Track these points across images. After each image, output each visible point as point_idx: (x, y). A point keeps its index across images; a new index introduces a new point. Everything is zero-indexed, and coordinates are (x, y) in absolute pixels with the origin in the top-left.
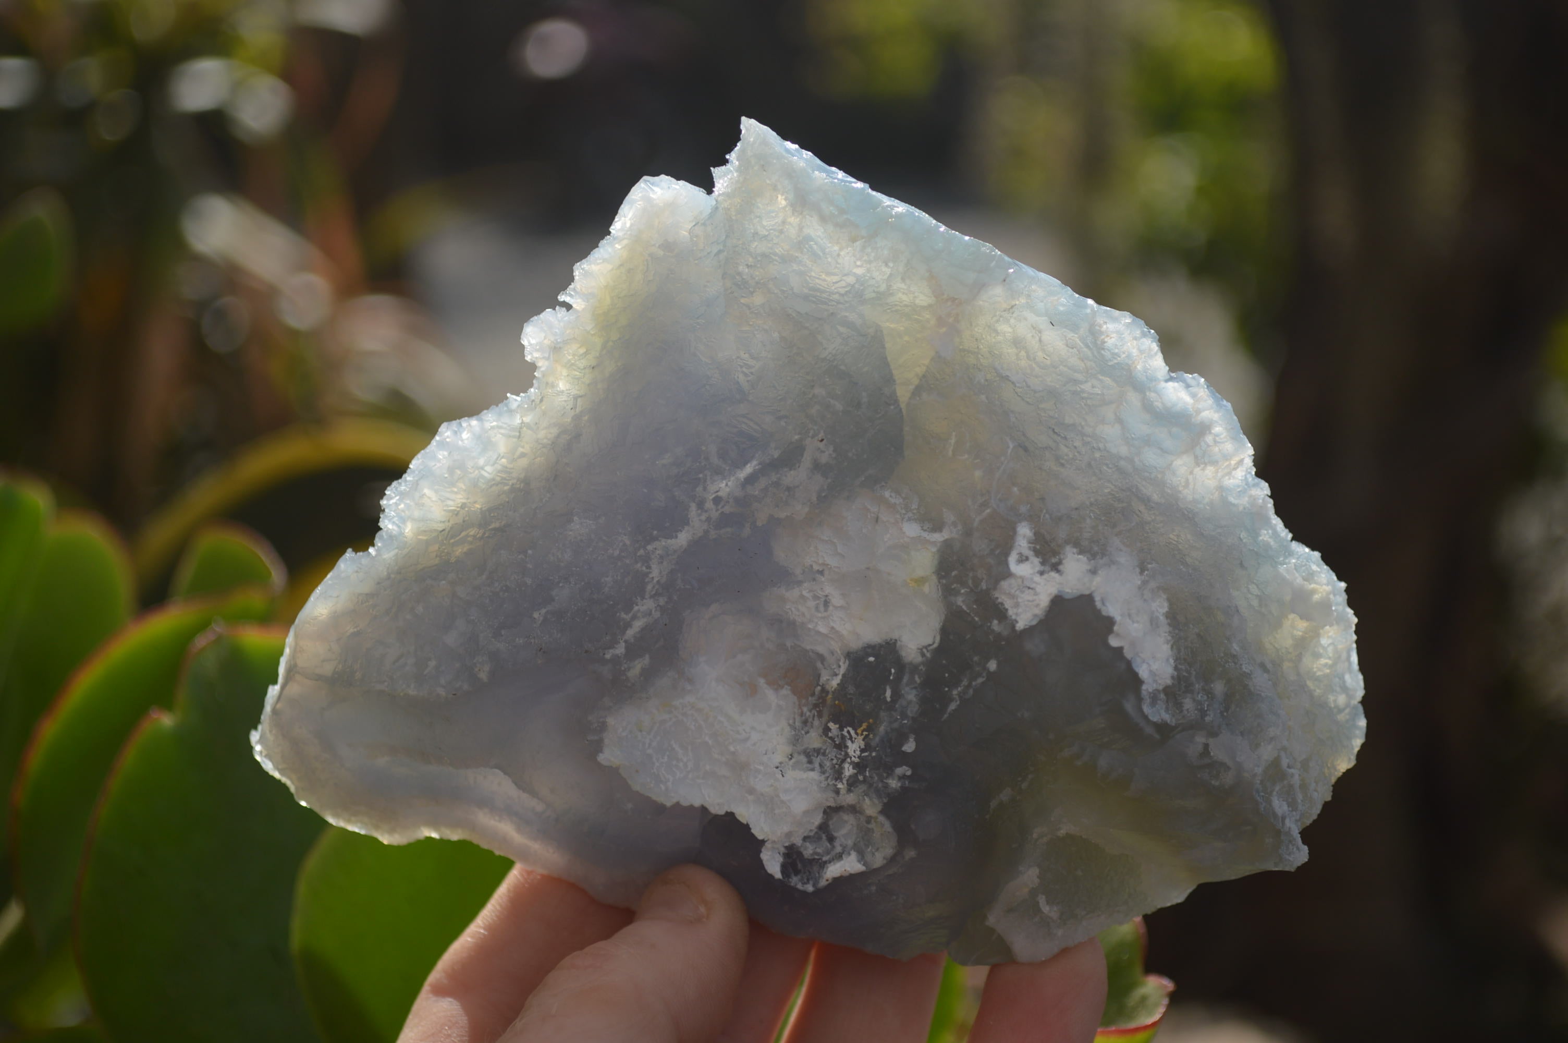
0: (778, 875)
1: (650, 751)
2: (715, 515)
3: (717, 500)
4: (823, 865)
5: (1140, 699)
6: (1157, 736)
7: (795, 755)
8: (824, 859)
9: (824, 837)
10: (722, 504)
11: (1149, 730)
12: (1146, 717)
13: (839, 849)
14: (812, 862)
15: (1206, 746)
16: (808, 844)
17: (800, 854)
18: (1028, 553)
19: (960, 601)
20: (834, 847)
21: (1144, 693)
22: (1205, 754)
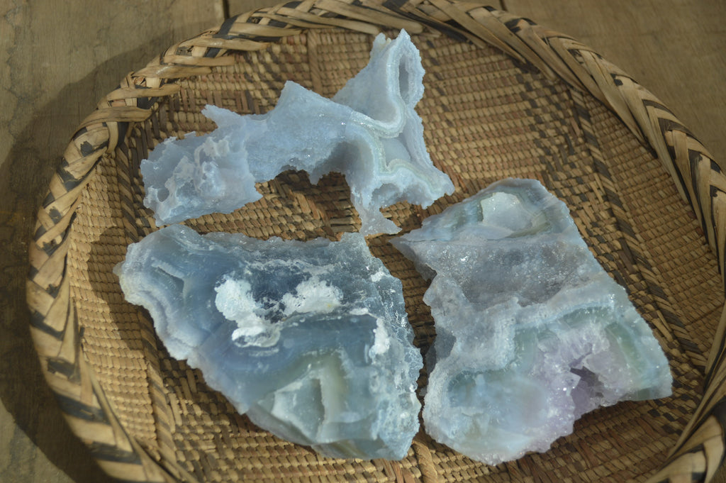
2: (294, 265)
4: (248, 343)
5: (370, 348)
6: (367, 362)
8: (250, 342)
22: (375, 377)
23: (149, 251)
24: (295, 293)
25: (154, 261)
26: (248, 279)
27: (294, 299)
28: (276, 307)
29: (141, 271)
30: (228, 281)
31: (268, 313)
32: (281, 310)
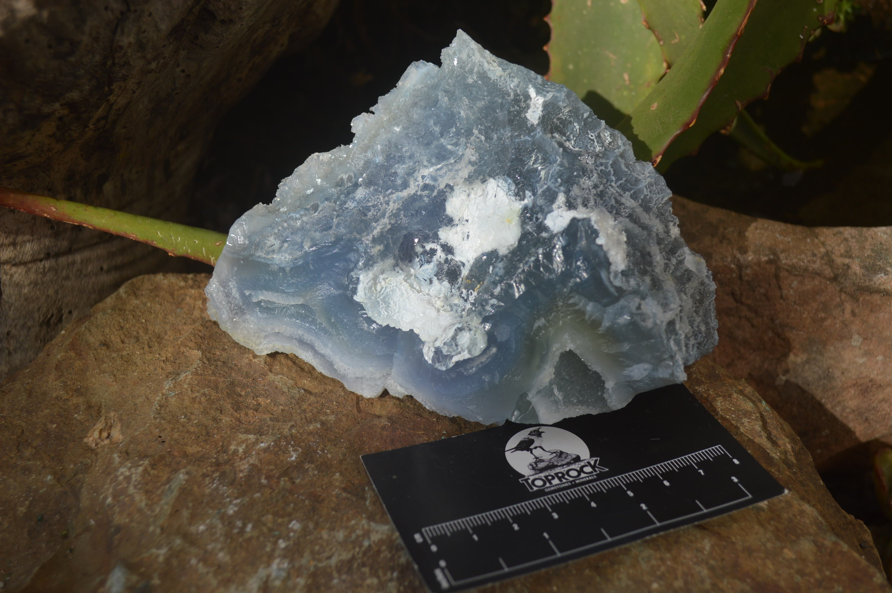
0: (430, 362)
1: (379, 299)
2: (421, 184)
3: (423, 177)
4: (451, 357)
5: (609, 273)
6: (616, 294)
7: (445, 306)
8: (452, 354)
9: (454, 344)
10: (425, 179)
11: (612, 290)
12: (611, 282)
13: (460, 350)
14: (446, 356)
15: (640, 305)
16: (446, 347)
17: (441, 352)
18: (561, 205)
19: (528, 227)
20: (458, 349)
21: (611, 270)
22: (639, 308)
23: (232, 285)
24: (450, 222)
25: (250, 295)
26: (383, 255)
27: (454, 230)
28: (440, 255)
29: (245, 314)
30: (361, 277)
31: (436, 269)
32: (450, 257)
